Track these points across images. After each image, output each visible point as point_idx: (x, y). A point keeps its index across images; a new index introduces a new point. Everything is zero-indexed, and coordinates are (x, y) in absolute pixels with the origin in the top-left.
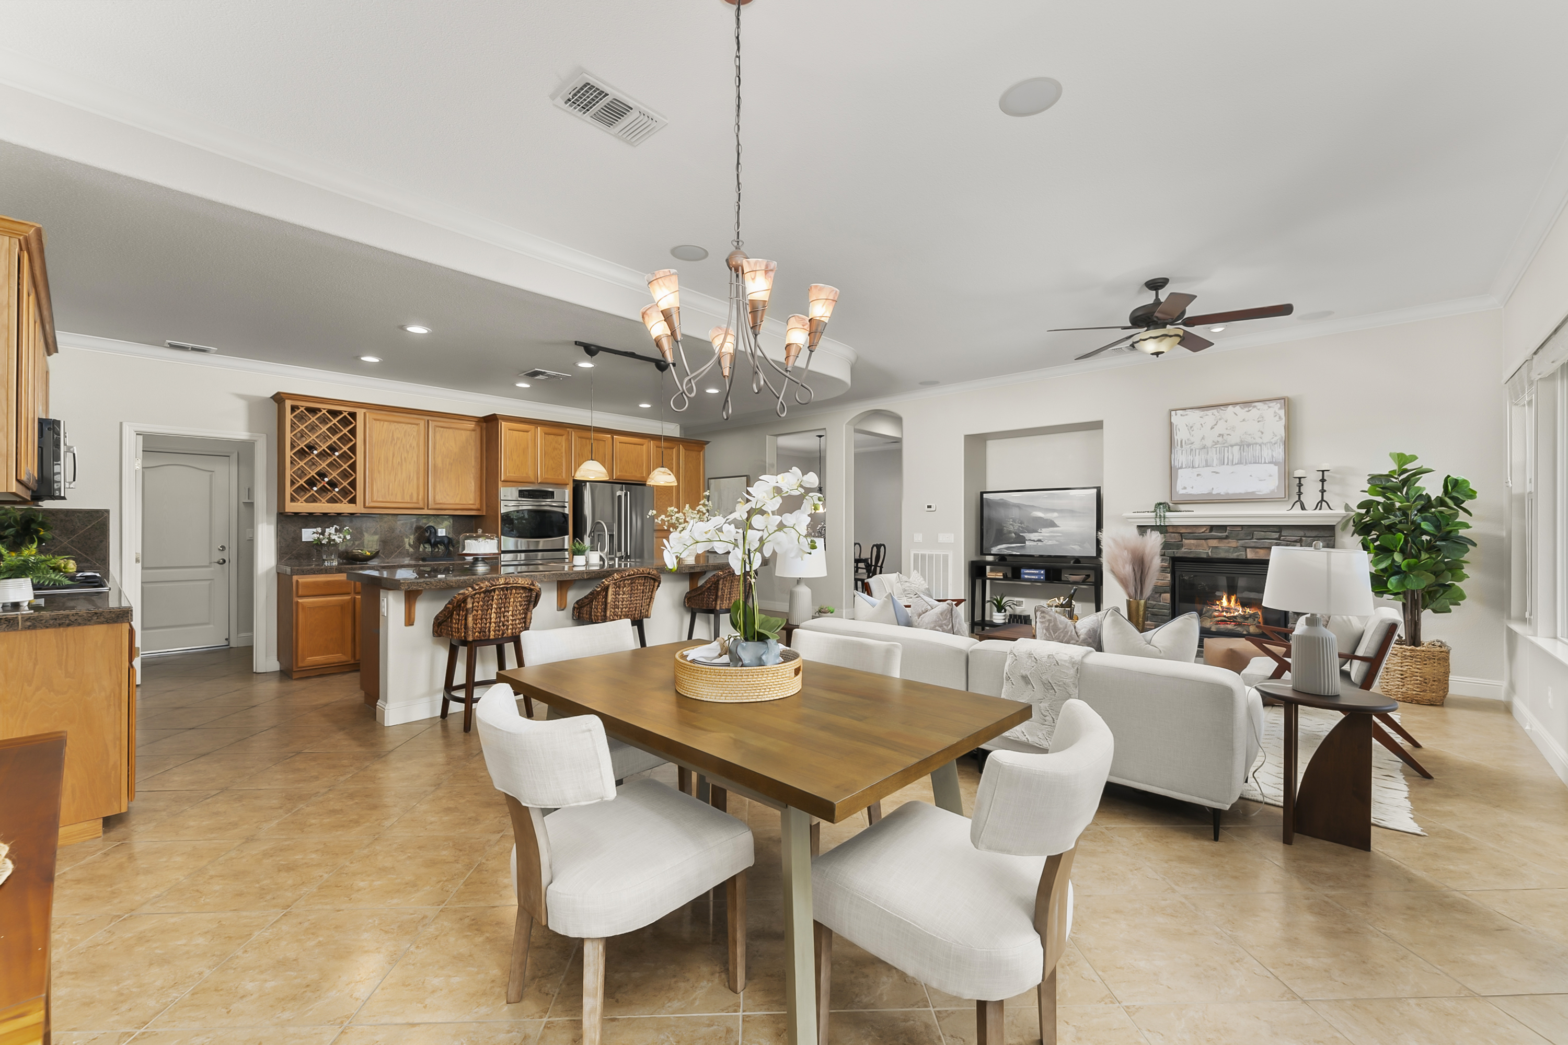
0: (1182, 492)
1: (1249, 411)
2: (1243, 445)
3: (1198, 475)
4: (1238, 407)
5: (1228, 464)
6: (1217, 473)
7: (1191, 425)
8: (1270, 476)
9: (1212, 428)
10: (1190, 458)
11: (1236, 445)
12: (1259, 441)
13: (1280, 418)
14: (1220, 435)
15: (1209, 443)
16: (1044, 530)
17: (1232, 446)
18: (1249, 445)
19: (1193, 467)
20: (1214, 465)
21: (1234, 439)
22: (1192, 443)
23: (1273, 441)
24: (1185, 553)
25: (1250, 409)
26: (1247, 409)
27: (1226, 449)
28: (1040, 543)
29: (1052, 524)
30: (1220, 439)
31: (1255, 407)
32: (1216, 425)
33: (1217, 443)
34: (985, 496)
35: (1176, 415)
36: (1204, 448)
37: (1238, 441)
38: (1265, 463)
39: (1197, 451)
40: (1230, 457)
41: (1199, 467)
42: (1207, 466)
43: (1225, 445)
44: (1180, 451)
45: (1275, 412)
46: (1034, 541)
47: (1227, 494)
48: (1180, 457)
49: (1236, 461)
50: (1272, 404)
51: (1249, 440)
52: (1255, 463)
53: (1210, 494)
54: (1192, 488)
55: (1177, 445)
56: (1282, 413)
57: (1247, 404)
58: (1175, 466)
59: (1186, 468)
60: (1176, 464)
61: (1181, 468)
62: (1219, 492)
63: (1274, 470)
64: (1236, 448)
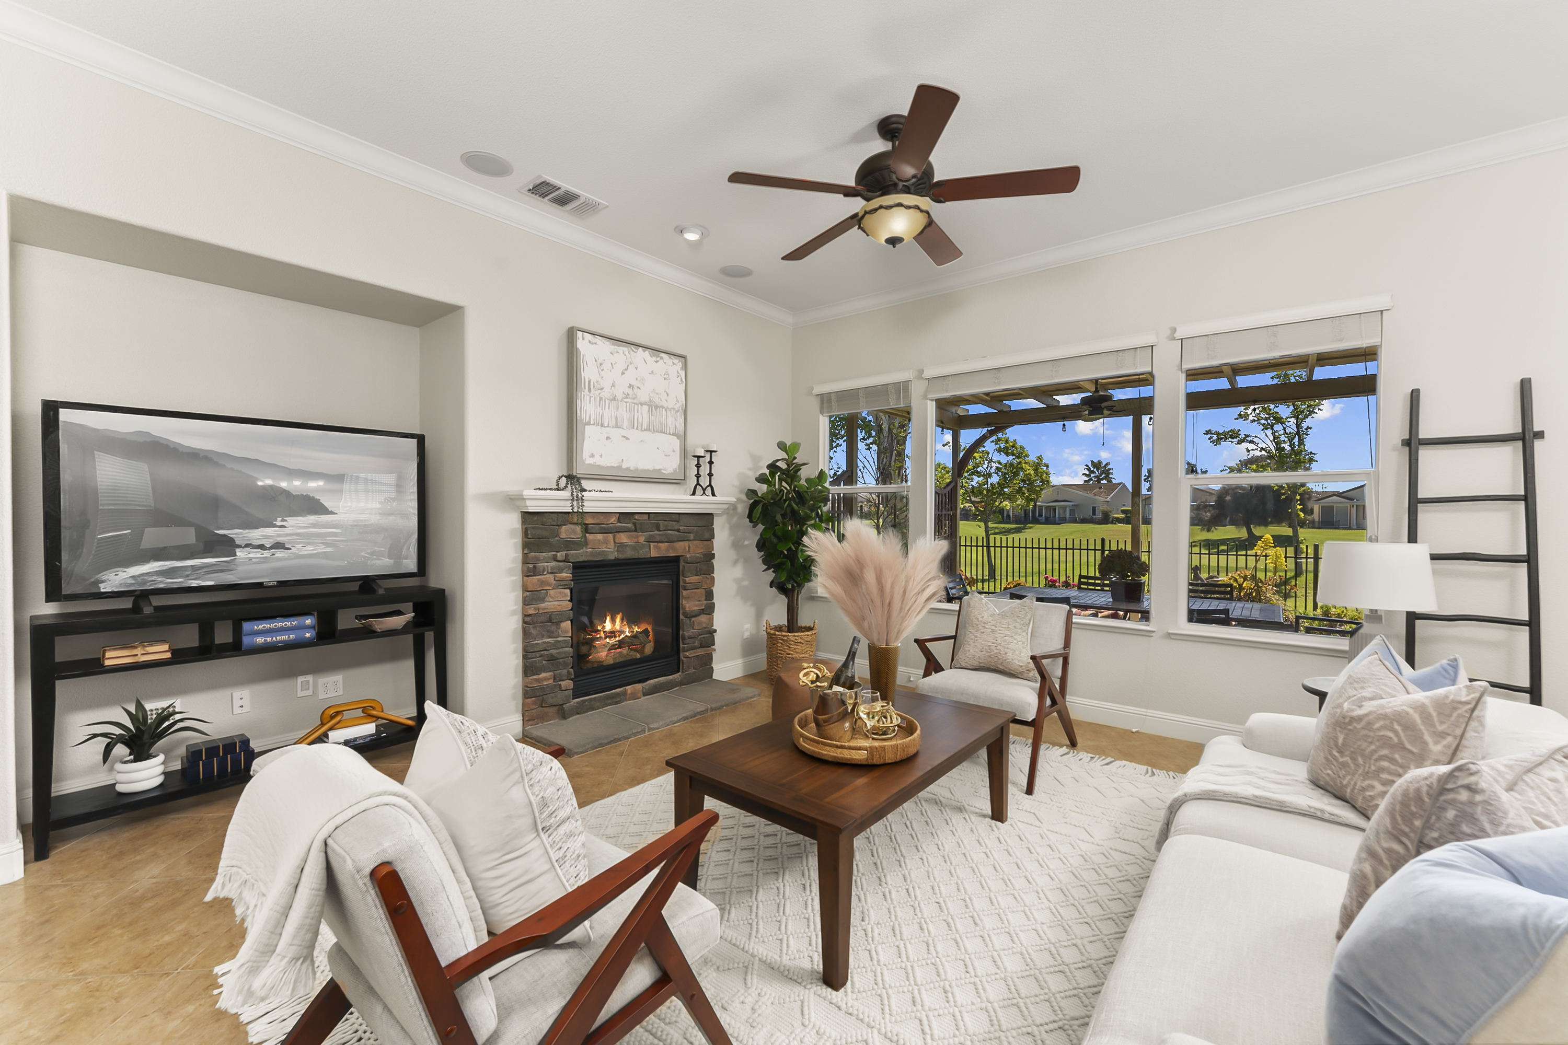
0: (589, 461)
1: (657, 362)
2: (653, 406)
3: (608, 438)
4: (647, 352)
5: (637, 429)
6: (627, 439)
7: (599, 361)
8: (674, 451)
9: (623, 373)
10: (599, 410)
11: (645, 404)
12: (665, 404)
13: (682, 380)
14: (631, 386)
15: (620, 396)
16: (291, 521)
17: (642, 404)
18: (656, 407)
19: (602, 425)
20: (625, 428)
21: (643, 396)
22: (602, 389)
23: (676, 407)
24: (592, 554)
25: (658, 359)
26: (654, 359)
27: (636, 406)
28: (279, 554)
29: (312, 506)
30: (630, 391)
31: (662, 358)
32: (626, 370)
33: (627, 396)
34: (65, 415)
35: (583, 339)
36: (614, 399)
37: (647, 400)
38: (670, 434)
39: (607, 402)
40: (640, 420)
41: (608, 426)
42: (617, 426)
43: (635, 401)
44: (588, 397)
45: (678, 372)
46: (262, 547)
47: (637, 470)
48: (587, 407)
49: (645, 426)
50: (676, 361)
51: (657, 401)
52: (661, 432)
53: (619, 468)
54: (601, 456)
55: (585, 388)
56: (682, 373)
57: (655, 351)
58: (582, 420)
59: (594, 424)
60: (583, 416)
61: (589, 423)
62: (628, 466)
63: (676, 443)
64: (645, 408)
